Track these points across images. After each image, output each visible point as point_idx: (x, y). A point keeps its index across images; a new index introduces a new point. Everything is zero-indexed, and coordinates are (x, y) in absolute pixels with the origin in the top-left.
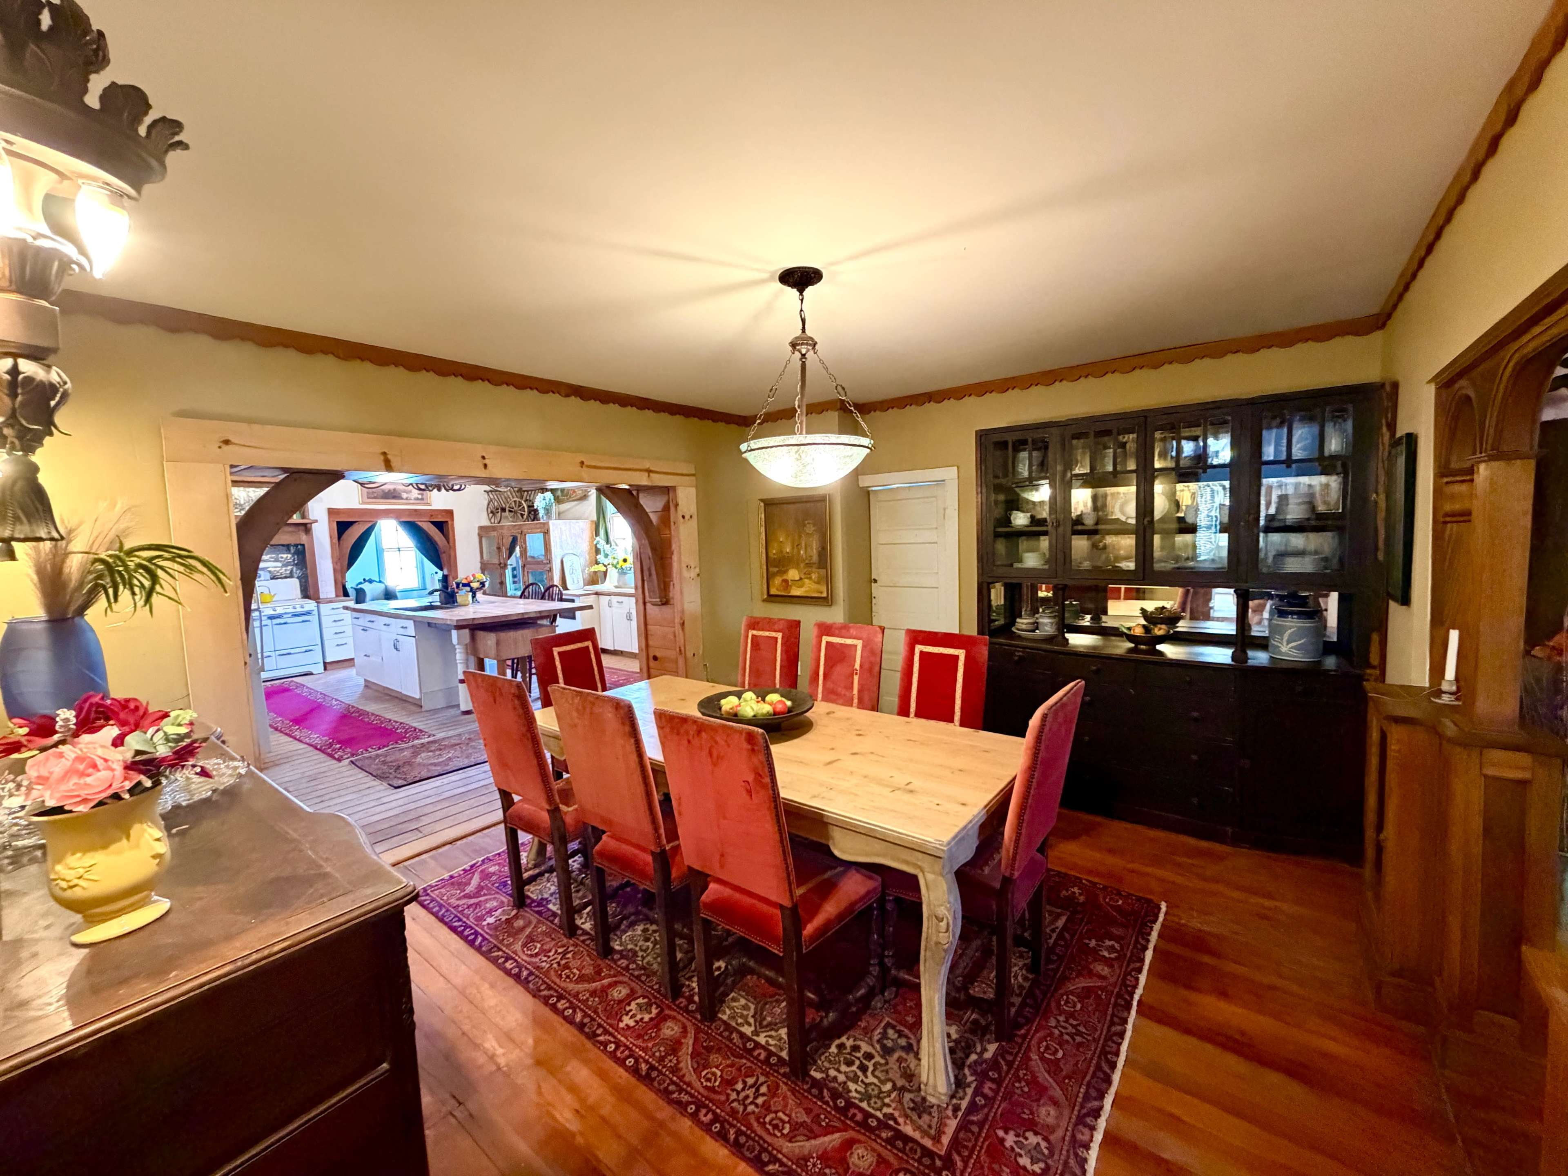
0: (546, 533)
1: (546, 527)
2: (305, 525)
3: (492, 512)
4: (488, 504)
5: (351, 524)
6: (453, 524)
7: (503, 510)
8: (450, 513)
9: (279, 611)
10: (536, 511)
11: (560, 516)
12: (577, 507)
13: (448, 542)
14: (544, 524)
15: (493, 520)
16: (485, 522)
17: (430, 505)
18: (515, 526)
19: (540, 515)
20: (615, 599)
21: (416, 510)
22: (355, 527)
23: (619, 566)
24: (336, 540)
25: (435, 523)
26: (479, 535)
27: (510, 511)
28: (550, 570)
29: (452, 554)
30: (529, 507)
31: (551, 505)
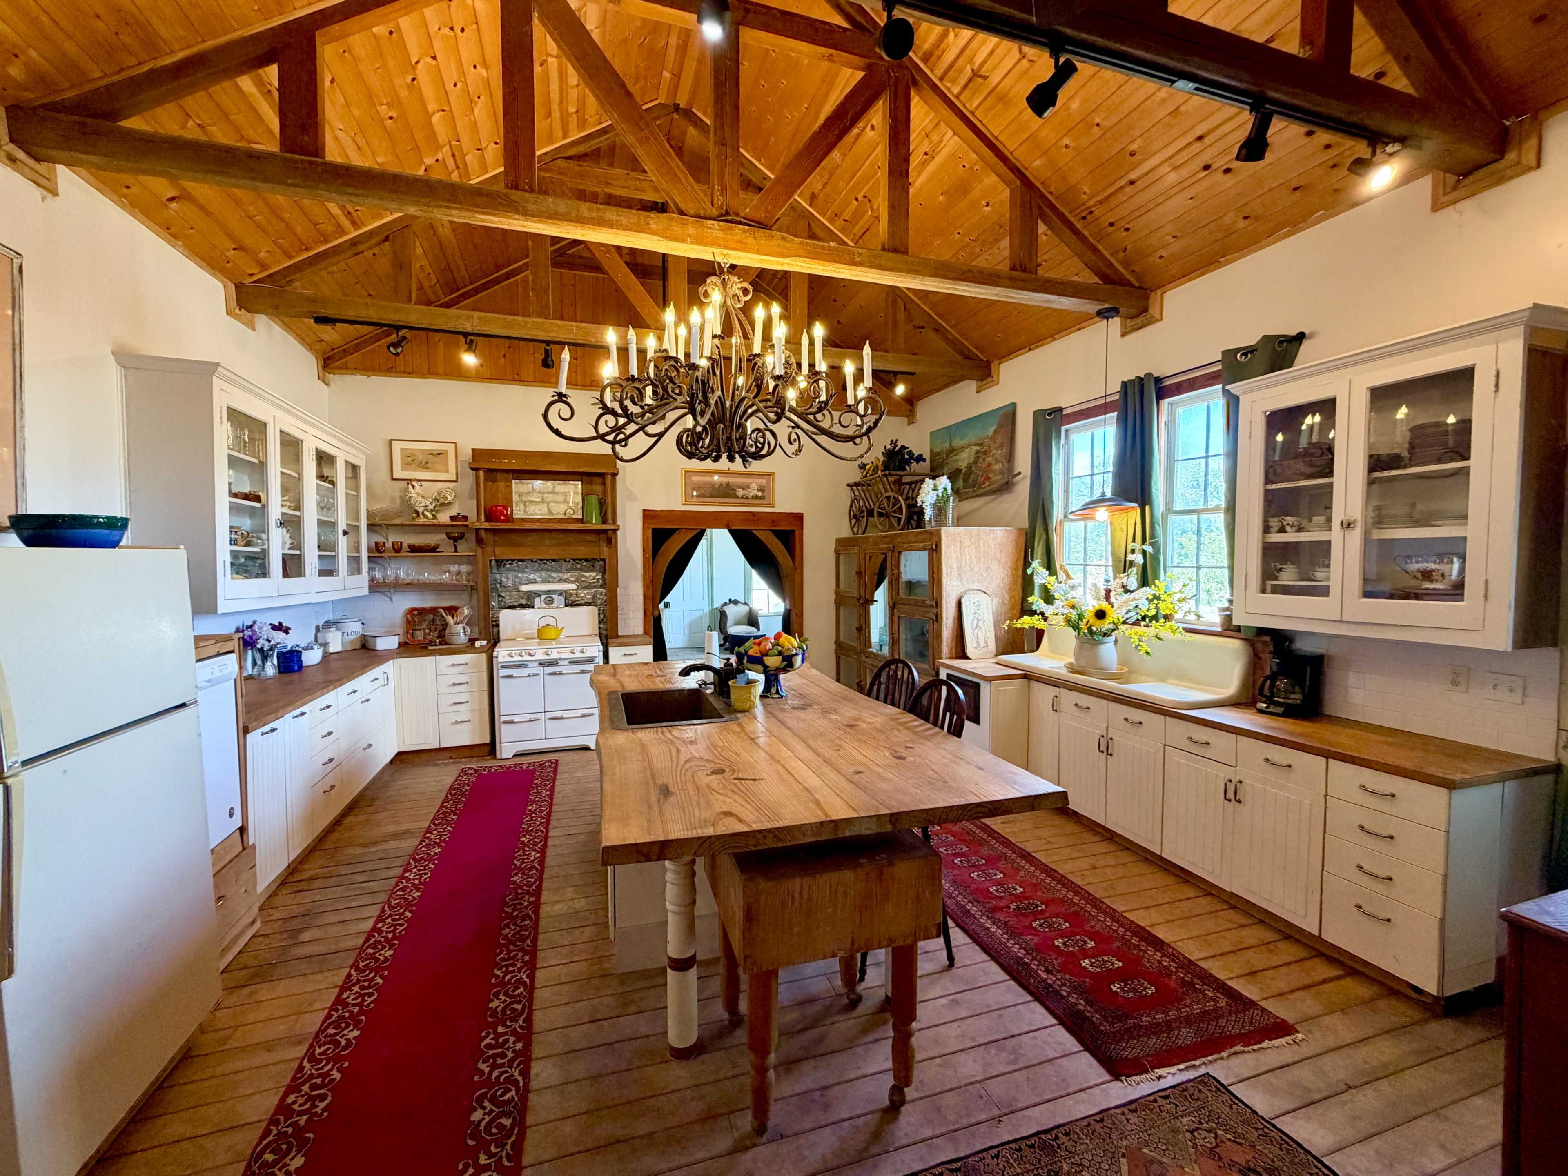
0: (935, 551)
1: (935, 539)
2: (605, 531)
3: (855, 516)
4: (851, 506)
5: (672, 532)
6: (801, 535)
7: (870, 513)
8: (798, 518)
9: (554, 655)
10: (921, 512)
11: (959, 521)
12: (992, 505)
13: (794, 561)
14: (930, 533)
15: (855, 529)
16: (845, 532)
17: (771, 506)
18: (886, 537)
19: (927, 518)
20: (1068, 698)
21: (753, 514)
22: (675, 536)
23: (1082, 625)
24: (649, 555)
25: (777, 533)
26: (836, 551)
27: (880, 515)
28: (938, 619)
29: (797, 579)
30: (909, 507)
31: (948, 501)
